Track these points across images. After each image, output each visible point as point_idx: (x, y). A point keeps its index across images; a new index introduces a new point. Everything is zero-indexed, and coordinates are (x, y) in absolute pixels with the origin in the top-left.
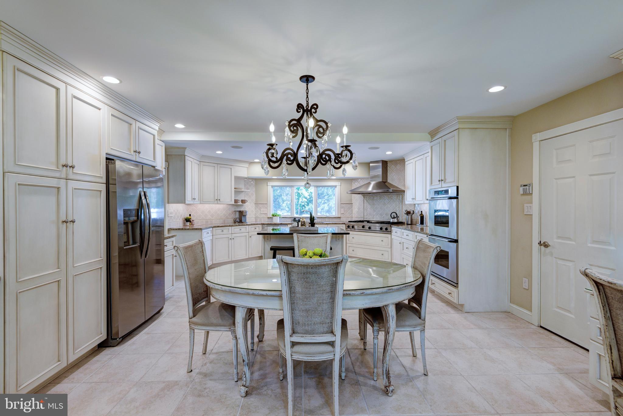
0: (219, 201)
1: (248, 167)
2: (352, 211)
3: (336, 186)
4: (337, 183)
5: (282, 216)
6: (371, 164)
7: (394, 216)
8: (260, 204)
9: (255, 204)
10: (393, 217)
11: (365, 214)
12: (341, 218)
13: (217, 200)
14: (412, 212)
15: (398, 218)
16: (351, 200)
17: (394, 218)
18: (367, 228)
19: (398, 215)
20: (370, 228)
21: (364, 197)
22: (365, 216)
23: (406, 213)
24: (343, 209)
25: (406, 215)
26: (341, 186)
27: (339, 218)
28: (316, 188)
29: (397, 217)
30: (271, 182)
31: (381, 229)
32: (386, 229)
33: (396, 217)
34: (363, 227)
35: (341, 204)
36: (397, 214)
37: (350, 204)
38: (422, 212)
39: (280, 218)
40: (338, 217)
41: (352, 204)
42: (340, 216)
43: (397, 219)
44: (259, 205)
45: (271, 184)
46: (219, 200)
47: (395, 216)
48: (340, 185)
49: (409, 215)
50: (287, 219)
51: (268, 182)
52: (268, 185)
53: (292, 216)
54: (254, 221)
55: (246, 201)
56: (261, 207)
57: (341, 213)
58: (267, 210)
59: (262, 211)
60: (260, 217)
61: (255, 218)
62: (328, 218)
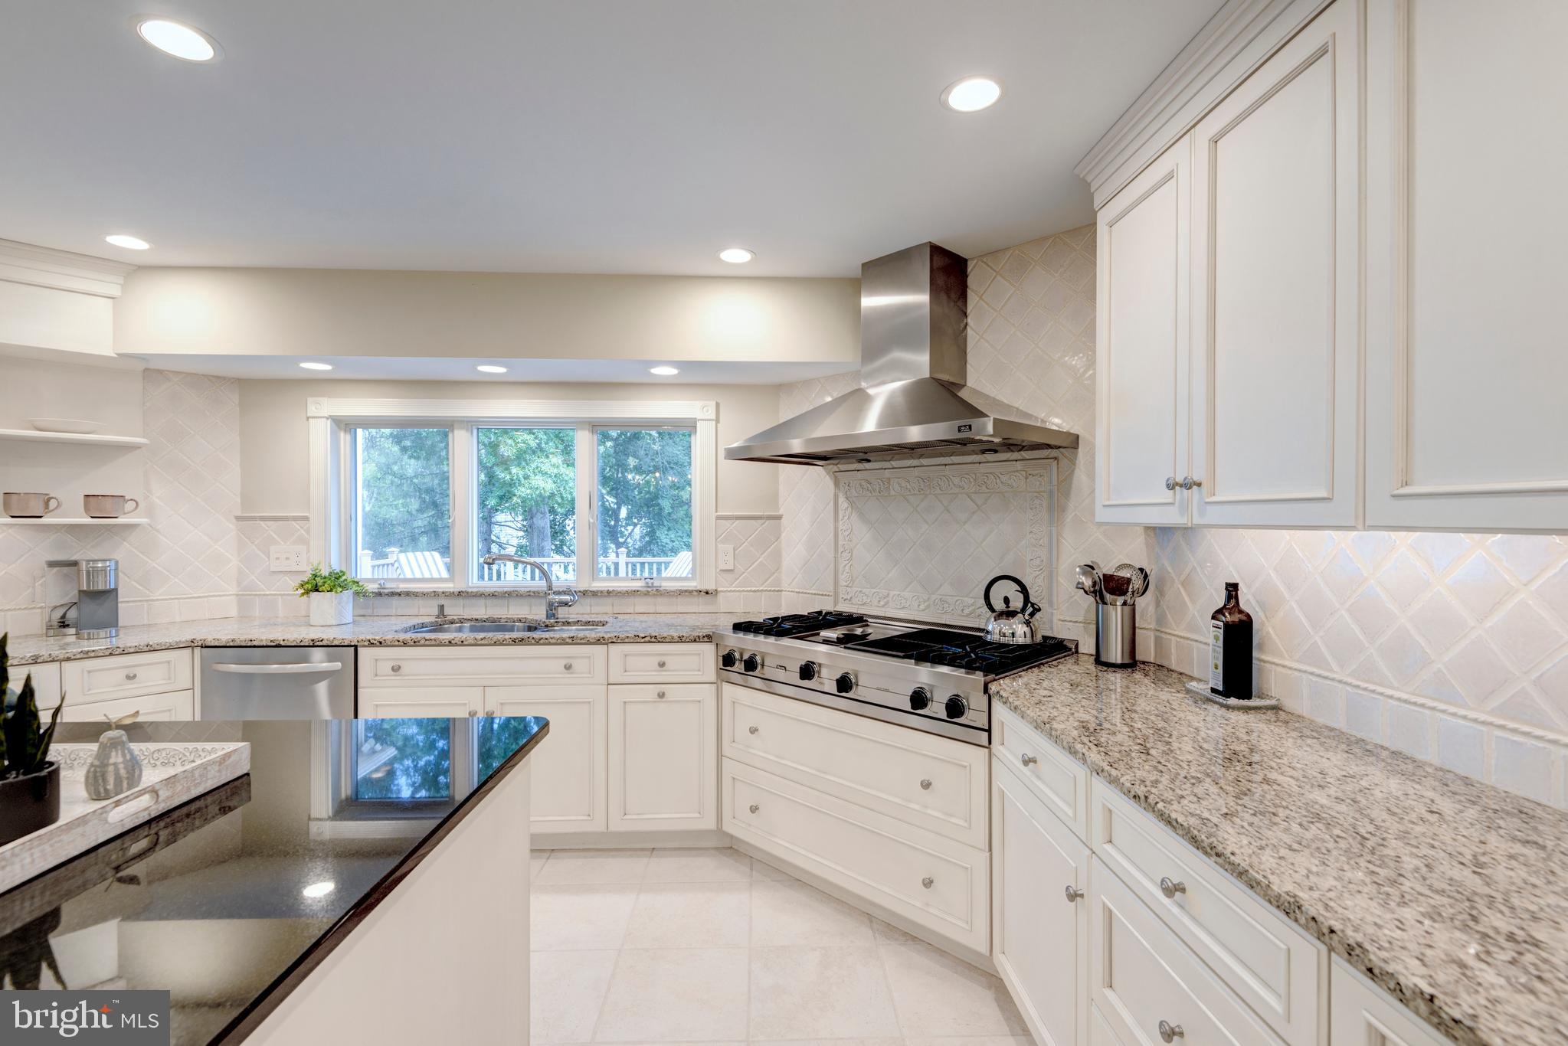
1: (115, 291)
2: (777, 556)
4: (698, 404)
5: (372, 587)
6: (877, 288)
7: (1006, 600)
8: (264, 518)
9: (238, 518)
10: (999, 605)
11: (843, 578)
12: (720, 596)
14: (1137, 583)
15: (1032, 615)
16: (774, 498)
17: (1010, 614)
18: (827, 680)
19: (1032, 599)
20: (844, 684)
21: (837, 484)
22: (842, 590)
23: (1088, 583)
24: (730, 547)
25: (1091, 599)
26: (717, 421)
27: (706, 592)
29: (1031, 609)
30: (325, 401)
31: (919, 700)
32: (955, 708)
33: (1023, 610)
34: (807, 671)
35: (718, 518)
36: (1024, 590)
37: (770, 518)
38: (1232, 589)
39: (357, 593)
40: (704, 587)
41: (779, 517)
42: (711, 587)
43: (1028, 623)
44: (262, 522)
45: (328, 406)
47: (1017, 602)
48: (713, 417)
49: (1114, 604)
50: (420, 601)
51: (310, 400)
52: (308, 415)
53: (449, 587)
54: (233, 612)
55: (130, 505)
56: (274, 535)
57: (718, 570)
58: (308, 551)
59: (277, 559)
60: (267, 593)
61: (237, 595)
62: (646, 594)
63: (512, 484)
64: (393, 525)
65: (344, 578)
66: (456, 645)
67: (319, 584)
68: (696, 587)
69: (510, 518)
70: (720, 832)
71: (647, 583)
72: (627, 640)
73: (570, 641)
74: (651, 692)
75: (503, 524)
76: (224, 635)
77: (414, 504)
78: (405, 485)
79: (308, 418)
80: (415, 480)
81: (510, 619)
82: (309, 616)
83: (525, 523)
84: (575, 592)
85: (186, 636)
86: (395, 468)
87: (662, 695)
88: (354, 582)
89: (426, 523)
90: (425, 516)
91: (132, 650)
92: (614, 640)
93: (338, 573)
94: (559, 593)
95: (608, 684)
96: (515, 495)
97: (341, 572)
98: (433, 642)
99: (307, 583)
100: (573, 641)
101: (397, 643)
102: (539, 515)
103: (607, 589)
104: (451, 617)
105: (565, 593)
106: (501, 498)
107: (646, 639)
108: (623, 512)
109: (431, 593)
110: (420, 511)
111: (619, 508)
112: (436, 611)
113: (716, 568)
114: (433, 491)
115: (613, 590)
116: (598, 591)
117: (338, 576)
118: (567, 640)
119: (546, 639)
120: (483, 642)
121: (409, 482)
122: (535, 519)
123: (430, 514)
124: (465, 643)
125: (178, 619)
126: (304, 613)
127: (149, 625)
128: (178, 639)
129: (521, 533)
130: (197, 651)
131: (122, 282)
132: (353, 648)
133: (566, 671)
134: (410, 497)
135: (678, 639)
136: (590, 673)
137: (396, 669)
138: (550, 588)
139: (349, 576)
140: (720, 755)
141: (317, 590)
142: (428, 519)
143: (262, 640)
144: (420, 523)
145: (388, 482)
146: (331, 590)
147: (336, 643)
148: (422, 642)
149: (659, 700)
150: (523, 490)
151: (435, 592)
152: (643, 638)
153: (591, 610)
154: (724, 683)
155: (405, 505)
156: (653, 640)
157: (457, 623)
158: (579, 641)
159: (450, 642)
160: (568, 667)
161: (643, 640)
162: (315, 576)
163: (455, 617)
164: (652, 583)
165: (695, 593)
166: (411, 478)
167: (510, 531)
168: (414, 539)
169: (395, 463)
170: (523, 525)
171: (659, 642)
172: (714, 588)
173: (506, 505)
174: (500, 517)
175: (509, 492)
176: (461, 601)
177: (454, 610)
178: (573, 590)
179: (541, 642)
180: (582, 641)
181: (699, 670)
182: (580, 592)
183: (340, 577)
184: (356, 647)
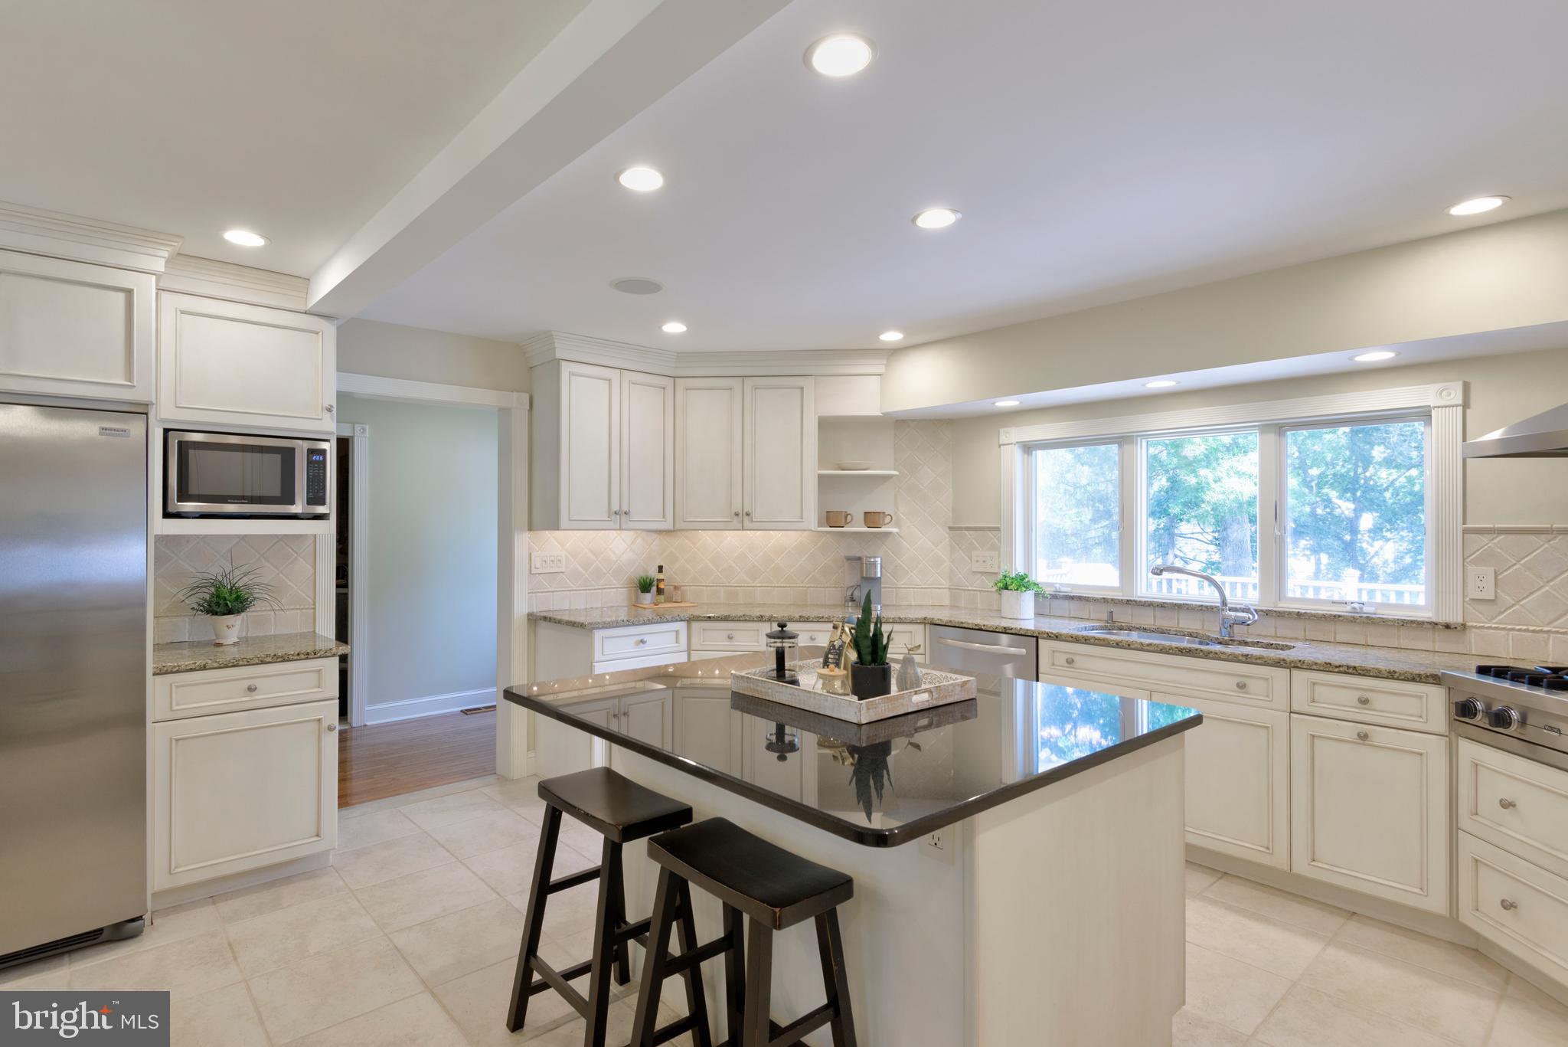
0: (746, 519)
1: (881, 370)
3: (1424, 414)
8: (968, 529)
9: (951, 529)
12: (1468, 633)
13: (737, 515)
24: (1485, 571)
26: (1465, 407)
27: (1447, 626)
28: (1271, 437)
30: (1014, 429)
35: (1468, 531)
39: (1037, 595)
40: (1443, 621)
44: (966, 532)
46: (748, 514)
50: (1091, 606)
51: (1001, 430)
52: (1001, 443)
53: (1118, 596)
54: (947, 602)
55: (888, 519)
56: (975, 543)
57: (1467, 599)
58: (999, 556)
59: (977, 561)
60: (970, 588)
61: (950, 589)
62: (1351, 621)
63: (1199, 488)
64: (1066, 535)
65: (1027, 580)
66: (1123, 647)
67: (1009, 583)
68: (1431, 618)
69: (1198, 529)
70: (1453, 918)
71: (1355, 608)
72: (1314, 667)
73: (1244, 659)
74: (1349, 731)
75: (1187, 536)
76: (944, 615)
77: (1087, 515)
78: (1078, 494)
79: (1000, 446)
80: (1089, 488)
81: (1180, 631)
82: (1000, 610)
83: (1216, 535)
84: (1256, 610)
85: (920, 614)
86: (1069, 476)
87: (1363, 737)
88: (1035, 584)
89: (1099, 533)
90: (1100, 526)
91: (891, 621)
92: (1299, 665)
93: (1022, 576)
94: (1236, 610)
95: (1291, 712)
96: (1203, 502)
97: (1025, 574)
98: (1102, 642)
99: (1000, 582)
100: (1247, 659)
101: (1070, 639)
102: (1235, 526)
103: (1297, 611)
104: (1120, 624)
105: (1243, 611)
106: (1186, 504)
107: (1341, 669)
108: (1367, 521)
109: (1101, 599)
110: (1094, 521)
111: (1357, 517)
112: (1105, 617)
113: (1464, 596)
114: (1107, 499)
115: (1305, 613)
116: (1284, 612)
117: (1022, 578)
118: (1240, 658)
119: (1216, 653)
120: (1148, 648)
121: (1082, 490)
122: (1229, 531)
123: (1105, 524)
124: (1132, 646)
125: (913, 604)
126: (995, 607)
127: (897, 606)
128: (917, 617)
129: (1212, 548)
130: (928, 626)
131: (885, 362)
132: (1035, 639)
133: (1237, 689)
134: (1083, 505)
135: (1387, 674)
136: (1267, 696)
137: (1070, 662)
138: (1224, 603)
139: (1033, 578)
140: (1453, 827)
141: (1007, 589)
142: (1101, 530)
143: (969, 624)
144: (1093, 533)
145: (1062, 491)
146: (1017, 590)
147: (1022, 632)
148: (1092, 641)
149: (1359, 741)
150: (1213, 495)
151: (1104, 598)
152: (1336, 667)
153: (1276, 633)
154: (1460, 738)
155: (1078, 514)
156: (1351, 671)
157: (1126, 630)
158: (1254, 661)
159: (1117, 644)
160: (1241, 686)
161: (1337, 670)
162: (1005, 577)
163: (1123, 624)
164: (1361, 609)
165: (1429, 626)
166: (1085, 486)
167: (1197, 544)
168: (1087, 549)
169: (1068, 471)
170: (1215, 538)
171: (1360, 674)
172: (1460, 620)
173: (1193, 514)
174: (1184, 528)
175: (1196, 498)
176: (1128, 609)
177: (1123, 616)
178: (1252, 608)
179: (1211, 655)
180: (1258, 661)
181: (1421, 717)
182: (1262, 611)
183: (1024, 578)
184: (1037, 638)
